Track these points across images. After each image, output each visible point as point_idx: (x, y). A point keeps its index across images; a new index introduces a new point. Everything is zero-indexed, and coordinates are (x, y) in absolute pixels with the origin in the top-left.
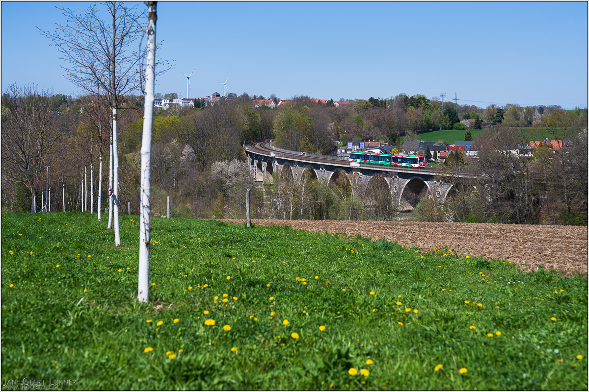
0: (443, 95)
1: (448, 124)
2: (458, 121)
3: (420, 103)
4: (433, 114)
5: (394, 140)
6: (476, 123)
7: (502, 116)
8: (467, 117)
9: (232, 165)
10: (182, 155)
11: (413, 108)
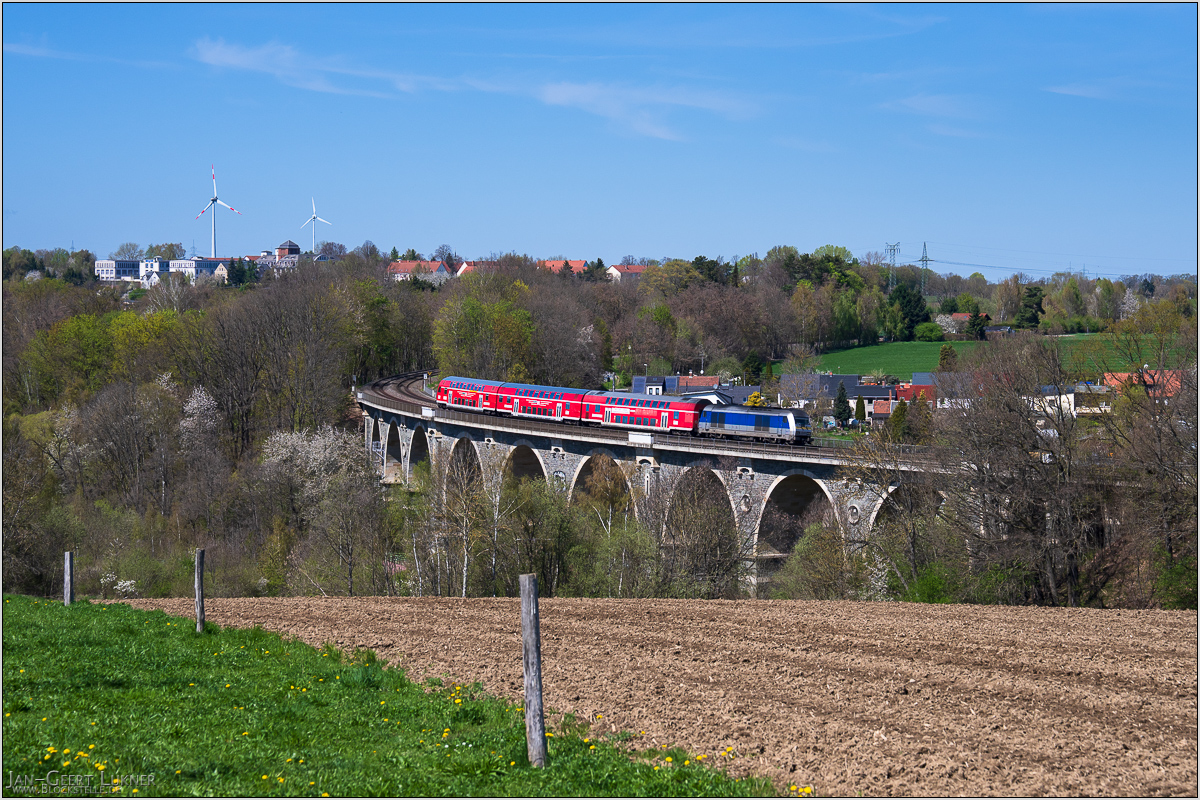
0: (893, 250)
1: (900, 325)
2: (927, 319)
3: (828, 271)
4: (860, 302)
5: (757, 371)
6: (973, 324)
7: (1039, 305)
8: (951, 309)
9: (319, 442)
10: (184, 414)
11: (807, 284)
